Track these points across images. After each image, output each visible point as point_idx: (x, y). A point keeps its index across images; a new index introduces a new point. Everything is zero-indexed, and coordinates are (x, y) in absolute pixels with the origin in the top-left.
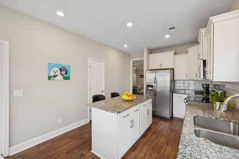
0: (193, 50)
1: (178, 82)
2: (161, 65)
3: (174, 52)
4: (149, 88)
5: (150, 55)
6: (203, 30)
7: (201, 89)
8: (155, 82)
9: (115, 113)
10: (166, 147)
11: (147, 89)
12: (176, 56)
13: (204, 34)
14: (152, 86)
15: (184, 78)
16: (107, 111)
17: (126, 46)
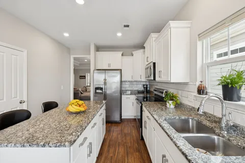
0: (138, 53)
1: (124, 83)
2: (109, 65)
3: (121, 53)
4: (97, 91)
5: (97, 53)
6: (154, 36)
7: (142, 89)
8: (105, 83)
9: (64, 146)
10: (128, 159)
11: (96, 93)
12: (124, 57)
13: (154, 39)
14: (101, 89)
15: (130, 80)
16: (44, 146)
17: (66, 35)
